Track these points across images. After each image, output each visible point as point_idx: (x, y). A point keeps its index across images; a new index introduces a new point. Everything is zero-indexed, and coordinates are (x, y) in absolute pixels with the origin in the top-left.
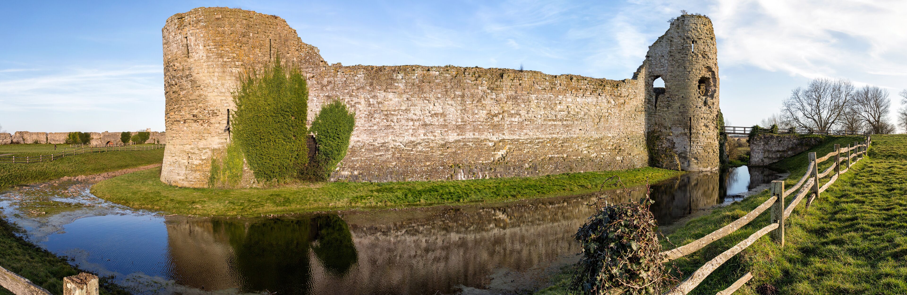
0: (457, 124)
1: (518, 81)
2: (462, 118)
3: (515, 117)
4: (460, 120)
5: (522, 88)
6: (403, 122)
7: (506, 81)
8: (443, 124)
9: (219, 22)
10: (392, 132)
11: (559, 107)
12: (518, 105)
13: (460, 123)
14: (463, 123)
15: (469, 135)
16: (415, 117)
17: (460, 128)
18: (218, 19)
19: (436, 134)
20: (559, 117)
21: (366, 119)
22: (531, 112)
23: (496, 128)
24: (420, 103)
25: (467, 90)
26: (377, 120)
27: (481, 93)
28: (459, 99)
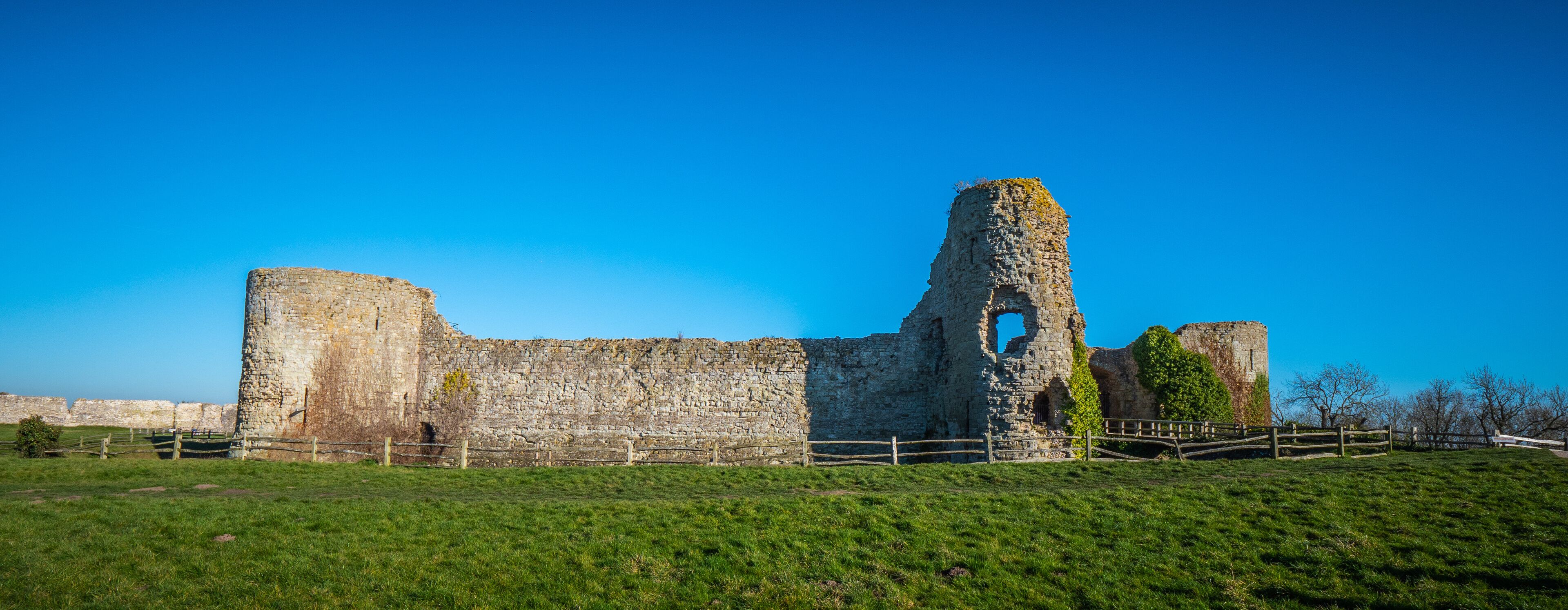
0: (590, 414)
1: (672, 354)
2: (597, 406)
3: (666, 405)
4: (593, 409)
5: (678, 364)
6: (528, 409)
7: (657, 357)
8: (573, 413)
9: (305, 287)
10: (515, 422)
11: (734, 389)
12: (672, 388)
13: (593, 413)
14: (596, 413)
15: (603, 430)
16: (540, 404)
17: (594, 420)
18: (302, 284)
19: (565, 427)
20: (734, 405)
21: (488, 405)
22: (689, 398)
23: (638, 420)
24: (547, 387)
25: (603, 370)
26: (499, 406)
27: (621, 373)
28: (594, 381)
